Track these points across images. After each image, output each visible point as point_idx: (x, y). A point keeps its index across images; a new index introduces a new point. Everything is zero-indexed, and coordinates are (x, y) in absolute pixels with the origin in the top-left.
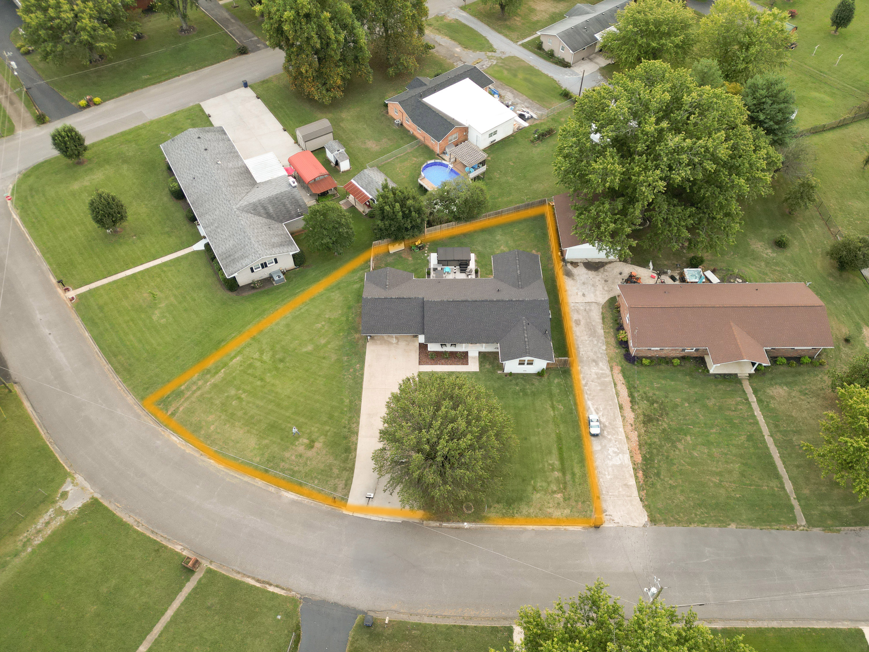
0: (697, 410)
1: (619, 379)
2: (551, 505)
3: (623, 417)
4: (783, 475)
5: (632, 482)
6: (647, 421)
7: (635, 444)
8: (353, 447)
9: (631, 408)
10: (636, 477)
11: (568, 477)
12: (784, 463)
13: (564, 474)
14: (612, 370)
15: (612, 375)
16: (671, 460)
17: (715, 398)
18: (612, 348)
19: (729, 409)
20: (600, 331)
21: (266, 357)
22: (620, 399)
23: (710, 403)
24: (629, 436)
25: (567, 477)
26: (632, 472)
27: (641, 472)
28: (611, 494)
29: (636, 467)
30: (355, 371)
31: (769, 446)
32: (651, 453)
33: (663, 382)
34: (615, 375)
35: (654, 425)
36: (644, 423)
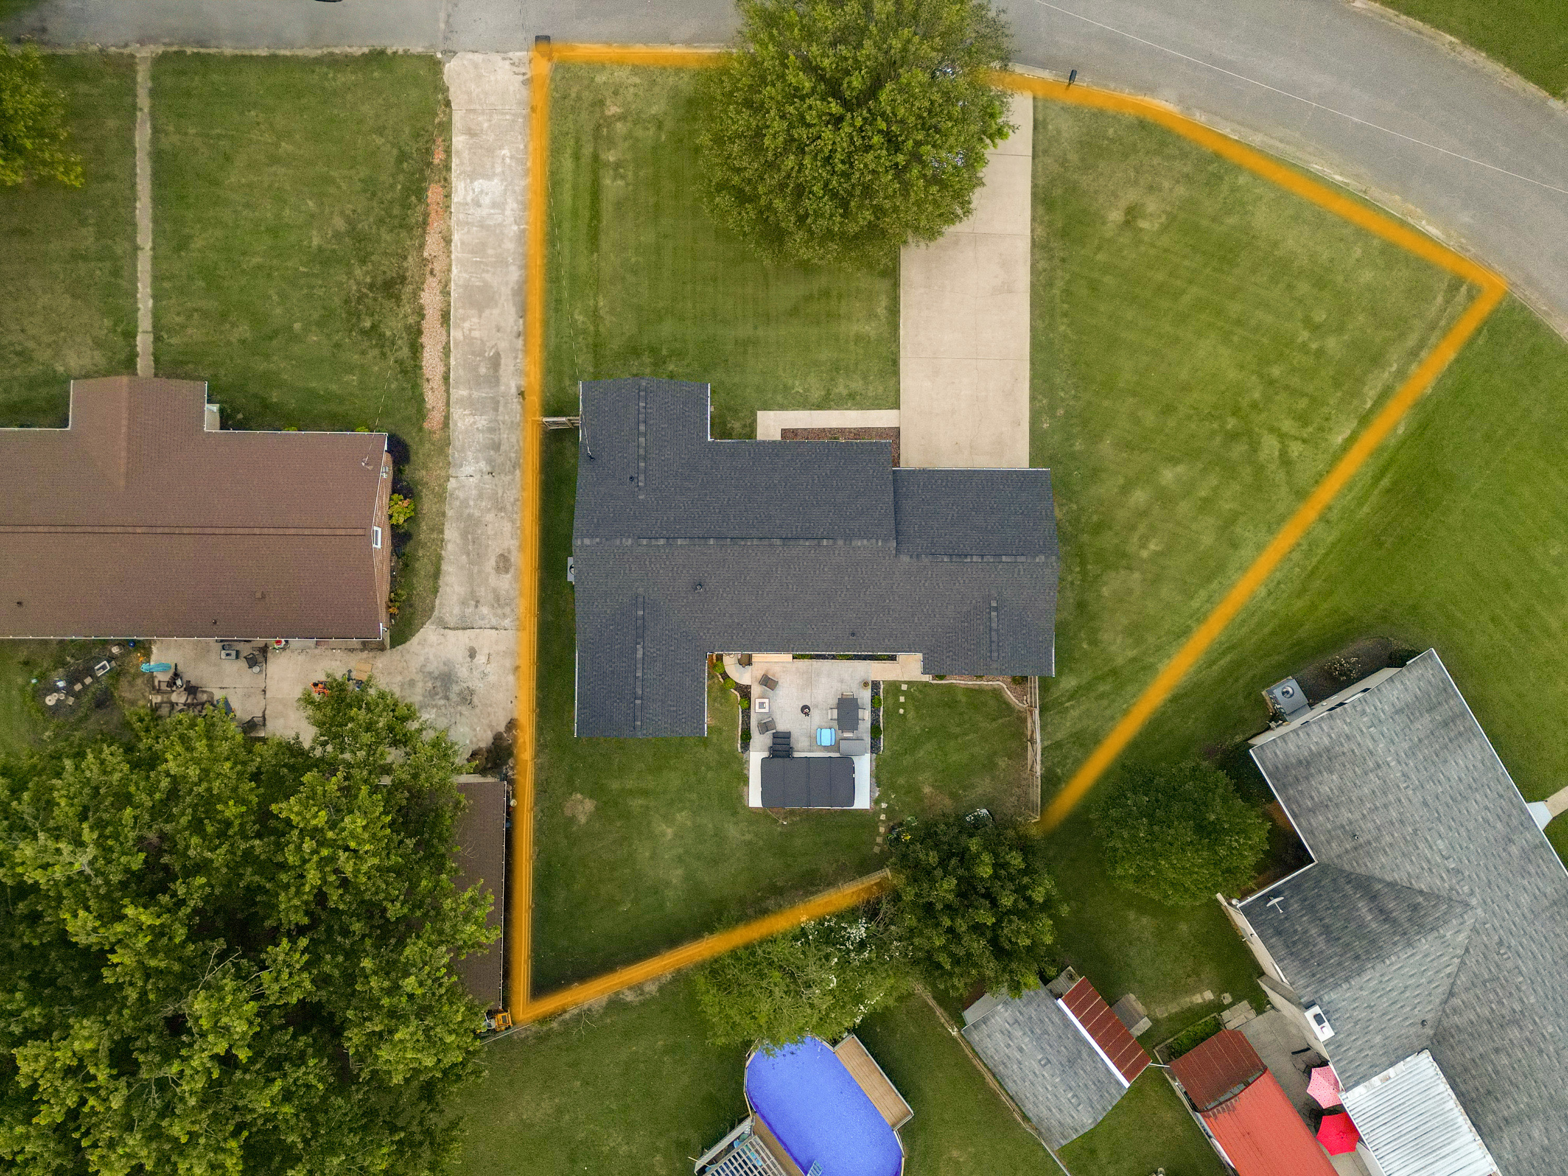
0: (278, 311)
1: (433, 397)
2: (632, 90)
3: (446, 293)
4: (146, 159)
5: (459, 141)
6: (396, 283)
7: (435, 226)
8: (1041, 210)
9: (423, 317)
10: (448, 151)
11: (587, 150)
12: (133, 186)
13: (596, 158)
14: (447, 418)
15: (448, 404)
16: (365, 191)
17: (229, 343)
18: (433, 484)
19: (205, 314)
20: (451, 533)
21: (1270, 445)
22: (444, 338)
23: (243, 330)
24: (443, 244)
25: (591, 150)
26: (455, 162)
27: (436, 161)
28: (508, 117)
29: (444, 173)
30: (1052, 408)
31: (151, 225)
32: (406, 206)
33: (334, 387)
34: (441, 405)
35: (384, 272)
36: (403, 279)
